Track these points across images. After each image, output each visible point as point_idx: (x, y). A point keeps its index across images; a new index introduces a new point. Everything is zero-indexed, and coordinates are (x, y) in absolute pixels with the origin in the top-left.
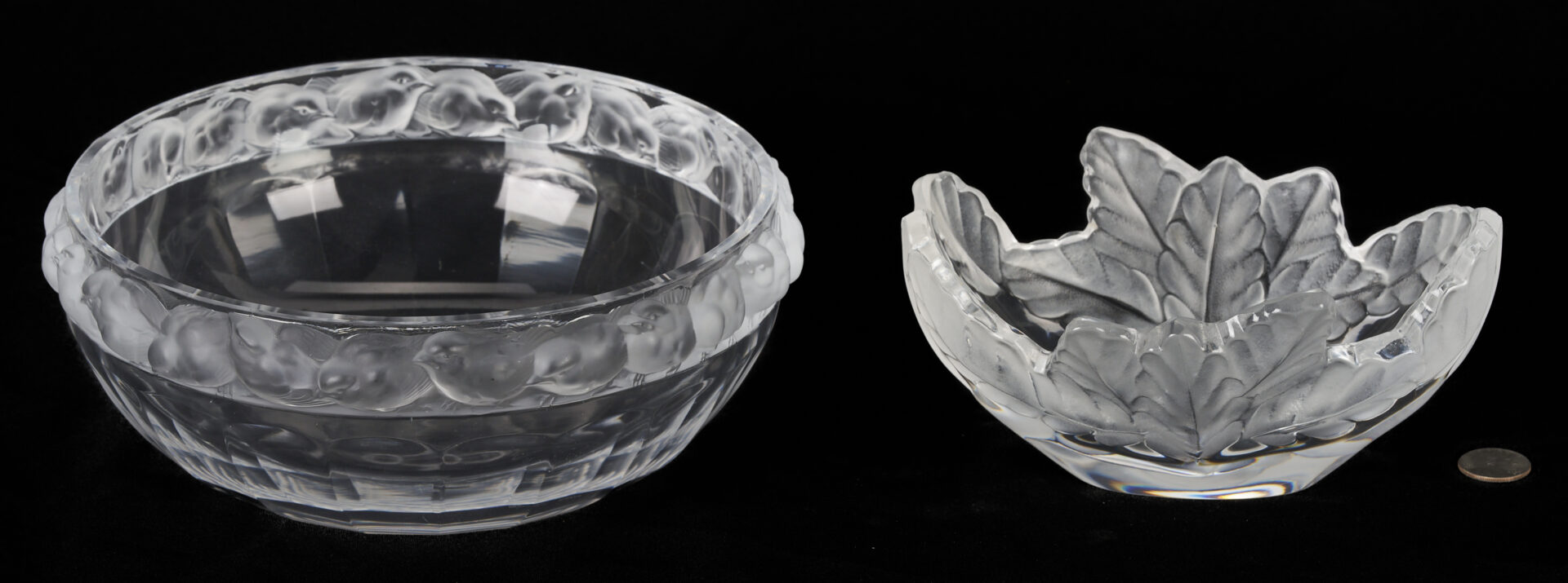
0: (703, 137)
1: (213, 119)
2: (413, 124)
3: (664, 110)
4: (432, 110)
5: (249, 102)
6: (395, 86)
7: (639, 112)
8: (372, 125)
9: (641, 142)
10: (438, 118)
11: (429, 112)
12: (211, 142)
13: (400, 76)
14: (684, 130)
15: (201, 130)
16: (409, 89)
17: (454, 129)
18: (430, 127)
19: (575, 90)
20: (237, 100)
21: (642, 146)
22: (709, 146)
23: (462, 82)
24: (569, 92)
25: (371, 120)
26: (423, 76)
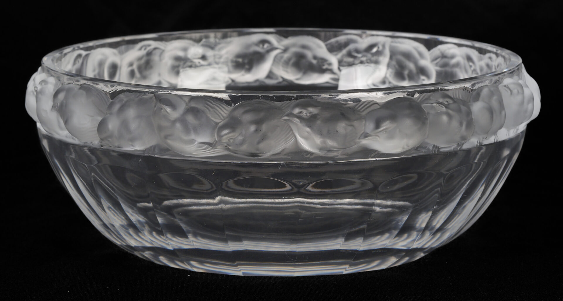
0: (466, 62)
1: (140, 59)
2: (270, 75)
3: (439, 50)
4: (283, 66)
5: (163, 51)
6: (259, 49)
7: (421, 55)
8: (243, 75)
9: (423, 77)
10: (287, 72)
11: (281, 68)
12: (137, 74)
13: (264, 42)
14: (454, 61)
15: (131, 64)
16: (268, 51)
17: (297, 79)
18: (282, 78)
19: (379, 48)
20: (155, 49)
21: (424, 80)
22: (471, 66)
23: (304, 47)
24: (375, 50)
25: (243, 72)
26: (278, 42)
